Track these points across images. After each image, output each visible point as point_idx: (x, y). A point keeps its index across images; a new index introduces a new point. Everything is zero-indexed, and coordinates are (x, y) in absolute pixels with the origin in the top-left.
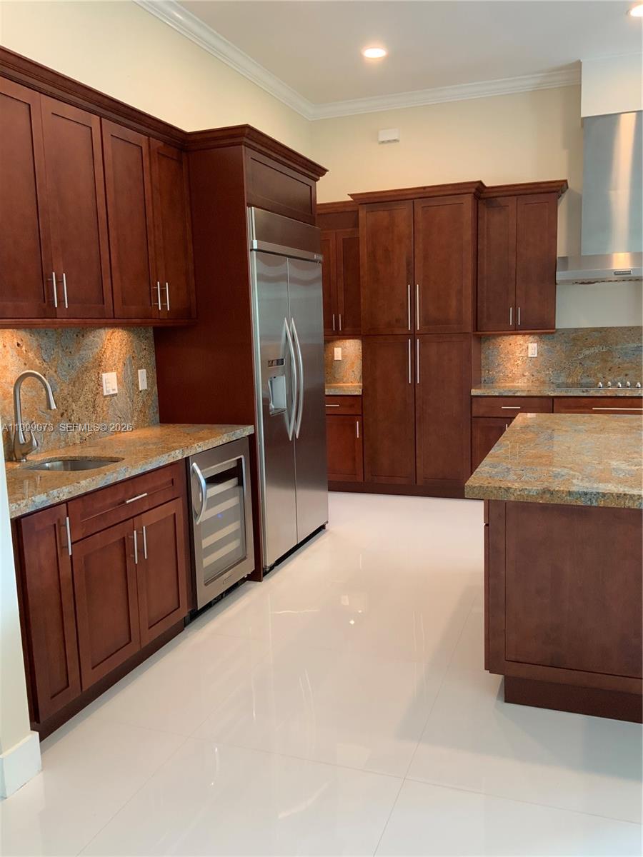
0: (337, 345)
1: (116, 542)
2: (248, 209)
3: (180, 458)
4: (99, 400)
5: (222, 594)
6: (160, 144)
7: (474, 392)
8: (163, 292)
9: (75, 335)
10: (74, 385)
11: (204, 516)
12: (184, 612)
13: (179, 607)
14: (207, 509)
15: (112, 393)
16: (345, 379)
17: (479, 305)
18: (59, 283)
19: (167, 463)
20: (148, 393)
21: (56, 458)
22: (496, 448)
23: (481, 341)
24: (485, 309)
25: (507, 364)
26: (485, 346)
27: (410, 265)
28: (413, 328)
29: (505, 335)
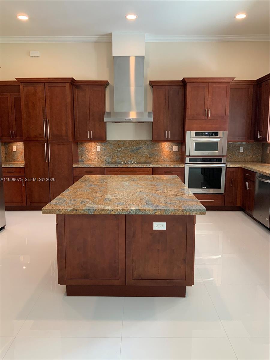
0: (14, 144)
7: (74, 166)
16: (18, 160)
17: (75, 129)
22: (66, 191)
23: (78, 145)
24: (78, 131)
25: (89, 154)
26: (80, 146)
27: (44, 111)
28: (47, 138)
29: (87, 142)
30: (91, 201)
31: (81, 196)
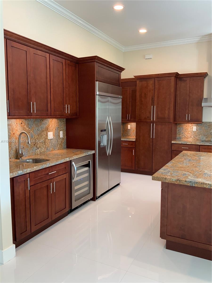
0: (129, 124)
1: (45, 186)
2: (96, 82)
3: (68, 160)
4: (47, 141)
5: (81, 204)
6: (69, 62)
7: (173, 142)
8: (68, 108)
9: (40, 120)
10: (39, 136)
11: (75, 179)
12: (67, 209)
13: (66, 208)
14: (77, 177)
15: (51, 138)
16: (131, 135)
17: (176, 113)
18: (33, 105)
19: (64, 162)
20: (63, 139)
21: (31, 158)
22: (169, 163)
23: (177, 125)
24: (178, 114)
25: (185, 133)
26: (178, 126)
27: (153, 99)
28: (153, 120)
29: (185, 123)
30: (191, 174)
31: (182, 169)
